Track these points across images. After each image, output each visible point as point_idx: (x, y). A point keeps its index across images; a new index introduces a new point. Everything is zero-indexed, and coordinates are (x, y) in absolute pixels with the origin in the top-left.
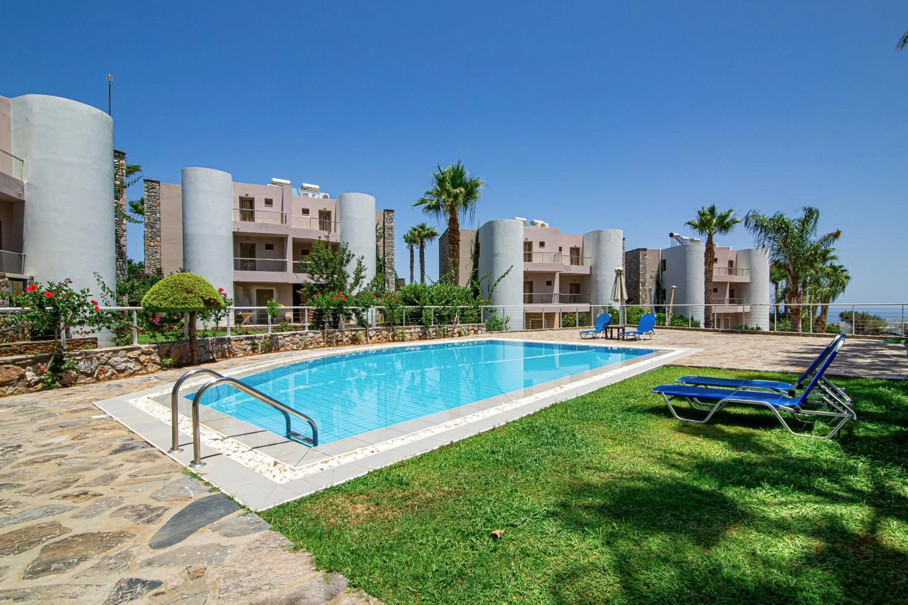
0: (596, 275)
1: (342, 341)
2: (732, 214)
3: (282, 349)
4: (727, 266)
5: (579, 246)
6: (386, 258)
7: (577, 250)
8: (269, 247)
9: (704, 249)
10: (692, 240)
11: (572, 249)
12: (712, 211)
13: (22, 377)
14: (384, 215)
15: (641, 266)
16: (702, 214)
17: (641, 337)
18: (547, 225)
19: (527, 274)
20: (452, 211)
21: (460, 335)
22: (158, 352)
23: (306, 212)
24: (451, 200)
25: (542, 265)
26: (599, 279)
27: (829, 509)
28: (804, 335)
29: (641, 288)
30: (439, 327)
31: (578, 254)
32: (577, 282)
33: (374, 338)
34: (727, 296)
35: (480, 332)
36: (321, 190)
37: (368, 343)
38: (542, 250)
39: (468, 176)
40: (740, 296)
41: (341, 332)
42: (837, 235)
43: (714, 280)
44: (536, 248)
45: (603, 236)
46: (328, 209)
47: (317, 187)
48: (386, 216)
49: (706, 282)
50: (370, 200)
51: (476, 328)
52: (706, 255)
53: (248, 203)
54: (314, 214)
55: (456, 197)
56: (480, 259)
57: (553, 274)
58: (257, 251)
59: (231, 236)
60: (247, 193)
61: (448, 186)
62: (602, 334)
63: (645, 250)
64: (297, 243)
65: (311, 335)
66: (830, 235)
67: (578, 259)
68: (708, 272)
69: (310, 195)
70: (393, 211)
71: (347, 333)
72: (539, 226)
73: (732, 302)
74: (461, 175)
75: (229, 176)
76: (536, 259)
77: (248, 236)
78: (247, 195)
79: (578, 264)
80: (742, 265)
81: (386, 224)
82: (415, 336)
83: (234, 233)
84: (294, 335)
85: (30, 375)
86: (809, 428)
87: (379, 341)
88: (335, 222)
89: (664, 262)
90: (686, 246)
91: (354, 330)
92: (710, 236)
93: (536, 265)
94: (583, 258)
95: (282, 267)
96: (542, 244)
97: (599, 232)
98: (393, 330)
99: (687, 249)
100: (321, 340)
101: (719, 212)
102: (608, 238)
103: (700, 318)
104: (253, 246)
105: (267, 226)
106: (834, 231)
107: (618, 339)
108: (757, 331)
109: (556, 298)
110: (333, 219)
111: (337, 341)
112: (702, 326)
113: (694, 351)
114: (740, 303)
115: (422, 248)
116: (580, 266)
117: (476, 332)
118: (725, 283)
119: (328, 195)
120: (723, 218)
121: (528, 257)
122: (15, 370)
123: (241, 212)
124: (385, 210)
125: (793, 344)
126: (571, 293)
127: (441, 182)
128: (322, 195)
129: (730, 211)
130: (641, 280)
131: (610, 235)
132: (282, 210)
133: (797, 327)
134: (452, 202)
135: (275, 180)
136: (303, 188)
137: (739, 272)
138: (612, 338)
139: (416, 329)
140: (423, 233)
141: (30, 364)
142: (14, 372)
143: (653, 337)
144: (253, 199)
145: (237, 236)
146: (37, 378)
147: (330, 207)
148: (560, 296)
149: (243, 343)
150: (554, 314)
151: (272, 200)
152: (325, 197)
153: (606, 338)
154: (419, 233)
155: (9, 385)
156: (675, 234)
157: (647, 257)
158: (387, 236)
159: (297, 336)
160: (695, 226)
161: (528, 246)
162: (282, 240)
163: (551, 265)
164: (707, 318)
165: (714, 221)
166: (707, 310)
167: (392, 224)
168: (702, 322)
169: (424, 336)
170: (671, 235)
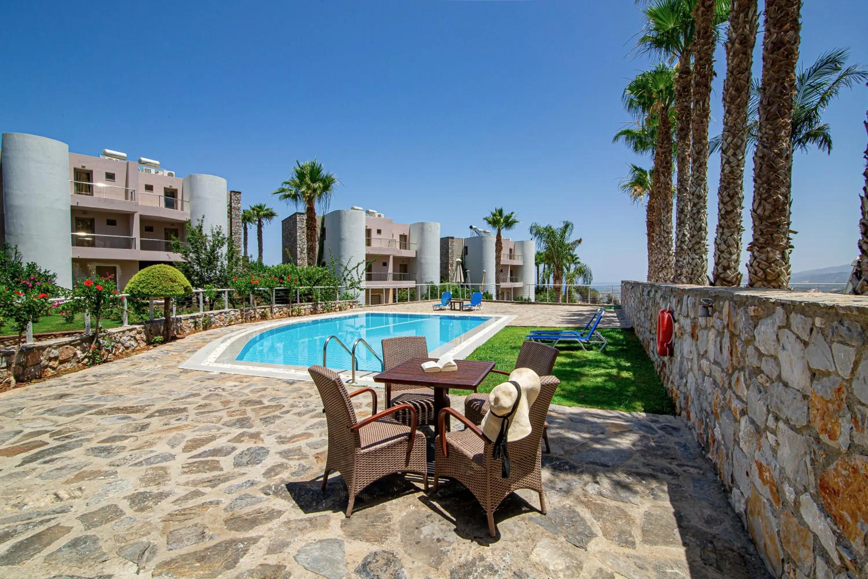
0: (421, 258)
1: (255, 317)
2: (513, 215)
3: (213, 326)
4: (508, 252)
5: (407, 233)
6: (233, 237)
7: (405, 236)
8: (111, 223)
9: (495, 240)
10: (485, 232)
11: (401, 236)
12: (501, 212)
13: (75, 354)
14: (231, 196)
15: (450, 251)
16: (494, 215)
17: (473, 308)
18: (383, 215)
19: (368, 256)
20: (310, 201)
21: (341, 309)
22: (144, 332)
23: (149, 188)
24: (310, 191)
25: (380, 249)
26: (423, 261)
27: (608, 371)
28: (564, 305)
29: (450, 268)
30: (326, 303)
31: (406, 241)
32: (404, 263)
33: (277, 314)
34: (509, 276)
35: (354, 306)
36: (162, 166)
37: (273, 318)
38: (379, 236)
39: (324, 173)
40: (517, 275)
41: (253, 309)
42: (580, 241)
43: (502, 263)
44: (374, 234)
45: (426, 227)
46: (174, 187)
47: (157, 162)
48: (233, 197)
49: (496, 265)
50: (223, 182)
51: (351, 304)
52: (496, 245)
53: (84, 176)
54: (159, 192)
55: (315, 190)
56: (325, 242)
57: (388, 257)
58: (97, 225)
59: (69, 209)
60: (84, 165)
61: (307, 179)
62: (448, 307)
63: (453, 238)
64: (143, 219)
65: (232, 313)
66: (577, 241)
67: (405, 244)
68: (498, 258)
69: (153, 171)
70: (240, 193)
71: (258, 310)
72: (376, 216)
73: (512, 280)
74: (319, 171)
75: (66, 147)
76: (374, 244)
77: (85, 211)
78: (84, 167)
79: (406, 249)
80: (518, 253)
81: (233, 205)
82: (308, 311)
83: (72, 206)
84: (221, 313)
85: (80, 354)
86: (592, 349)
87: (281, 317)
88: (182, 201)
89: (466, 248)
90: (482, 237)
91: (263, 308)
92: (499, 231)
93: (375, 249)
94: (409, 243)
95: (128, 244)
96: (379, 232)
97: (423, 224)
98: (292, 307)
99: (483, 239)
100: (240, 317)
101: (505, 213)
102: (429, 229)
103: (493, 291)
104: (92, 221)
105: (112, 201)
106: (579, 239)
107: (460, 310)
108: (528, 302)
109: (390, 277)
110: (179, 197)
111: (251, 318)
112: (494, 299)
113: (514, 317)
114: (516, 281)
115: (260, 226)
116: (407, 251)
117: (351, 307)
118: (508, 265)
119: (174, 173)
120: (508, 218)
121: (368, 243)
122: (71, 349)
123: (77, 185)
124: (231, 192)
125: (562, 311)
126: (400, 272)
127: (301, 175)
128: (166, 173)
129: (512, 213)
130: (450, 262)
131: (431, 227)
132: (127, 185)
133: (559, 300)
134: (311, 194)
135: (108, 151)
136: (140, 162)
137: (516, 257)
138: (454, 310)
139: (309, 306)
140: (261, 213)
141: (79, 344)
142: (71, 351)
143: (482, 308)
144: (92, 171)
145: (74, 210)
146: (83, 355)
147: (176, 184)
148: (394, 275)
149: (189, 322)
150: (389, 289)
151: (114, 174)
152: (170, 175)
153: (451, 309)
154: (258, 212)
155: (68, 362)
156: (474, 227)
157: (454, 244)
158: (234, 216)
159: (223, 314)
160: (490, 222)
161: (368, 232)
162: (128, 217)
163: (388, 249)
164: (497, 292)
165: (502, 220)
166: (497, 287)
167: (239, 205)
168: (494, 294)
169: (314, 311)
170: (471, 227)
